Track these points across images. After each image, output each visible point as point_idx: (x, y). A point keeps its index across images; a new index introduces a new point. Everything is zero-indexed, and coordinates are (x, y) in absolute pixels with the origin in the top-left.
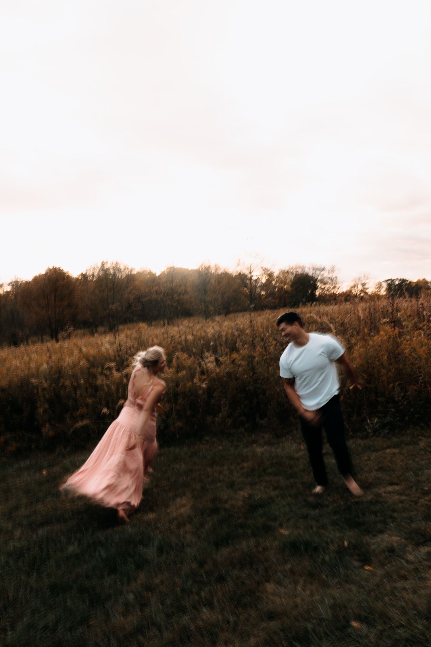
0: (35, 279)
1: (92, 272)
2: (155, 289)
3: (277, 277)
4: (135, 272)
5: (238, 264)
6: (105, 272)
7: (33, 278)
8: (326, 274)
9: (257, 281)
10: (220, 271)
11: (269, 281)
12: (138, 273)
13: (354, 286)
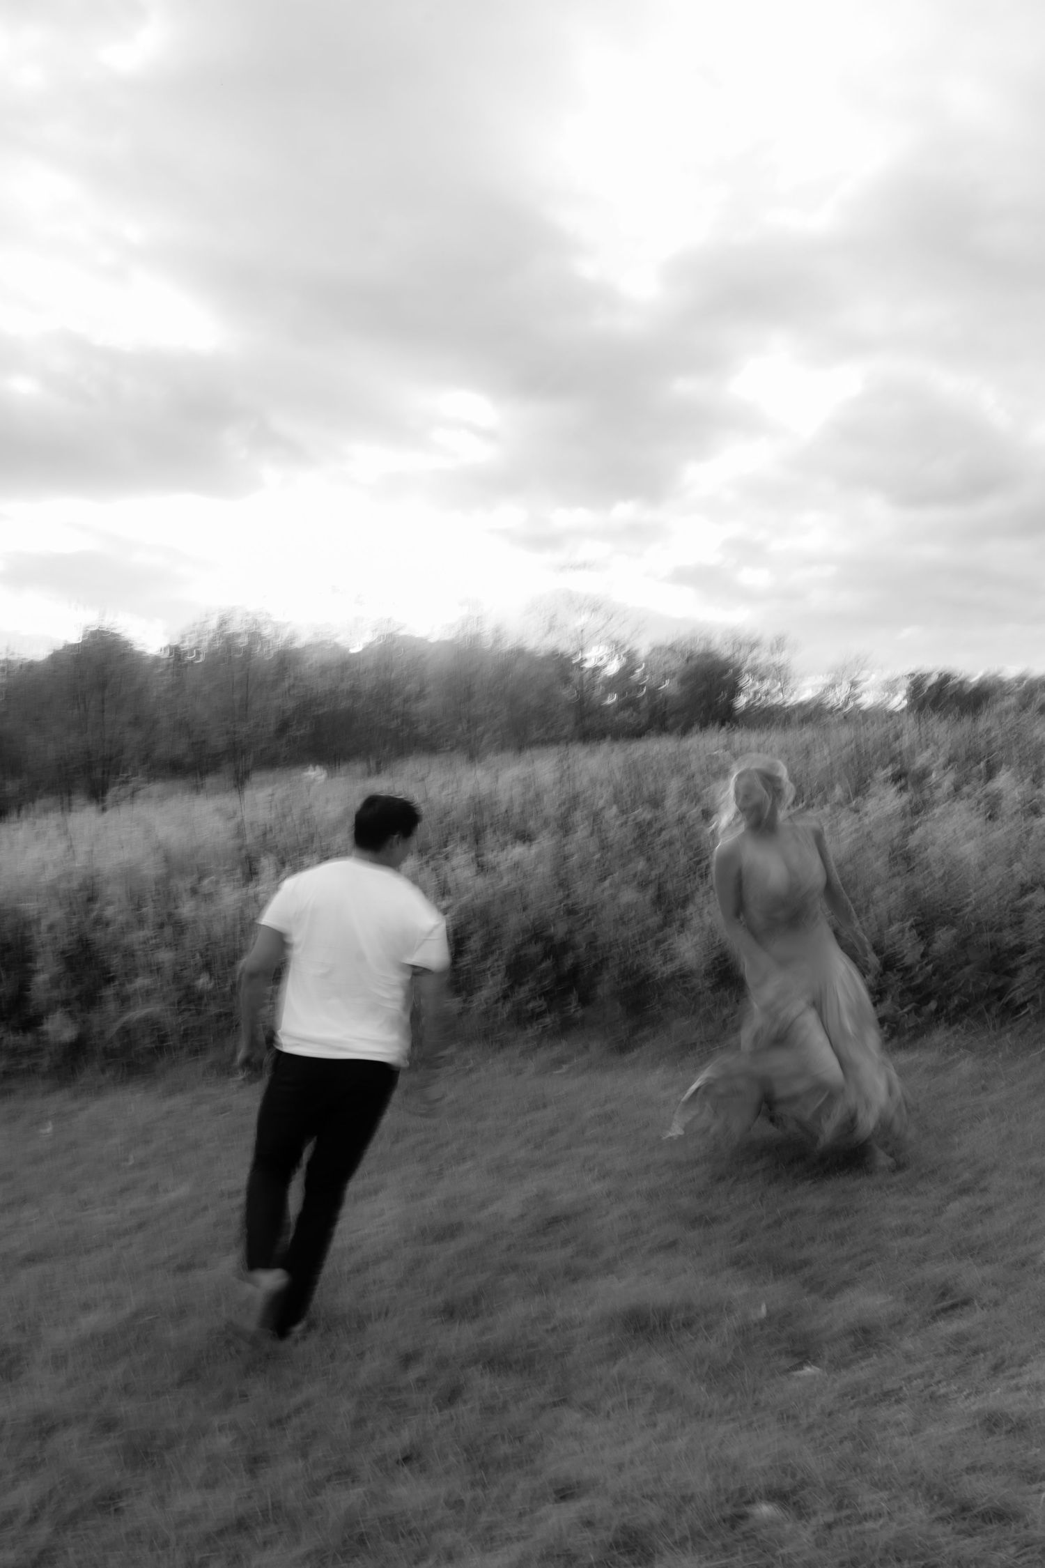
0: (55, 658)
1: (197, 640)
2: (346, 686)
3: (646, 661)
4: (298, 644)
5: (551, 628)
6: (229, 640)
7: (51, 653)
8: (763, 657)
9: (596, 670)
10: (508, 644)
11: (626, 672)
12: (309, 646)
13: (832, 686)
